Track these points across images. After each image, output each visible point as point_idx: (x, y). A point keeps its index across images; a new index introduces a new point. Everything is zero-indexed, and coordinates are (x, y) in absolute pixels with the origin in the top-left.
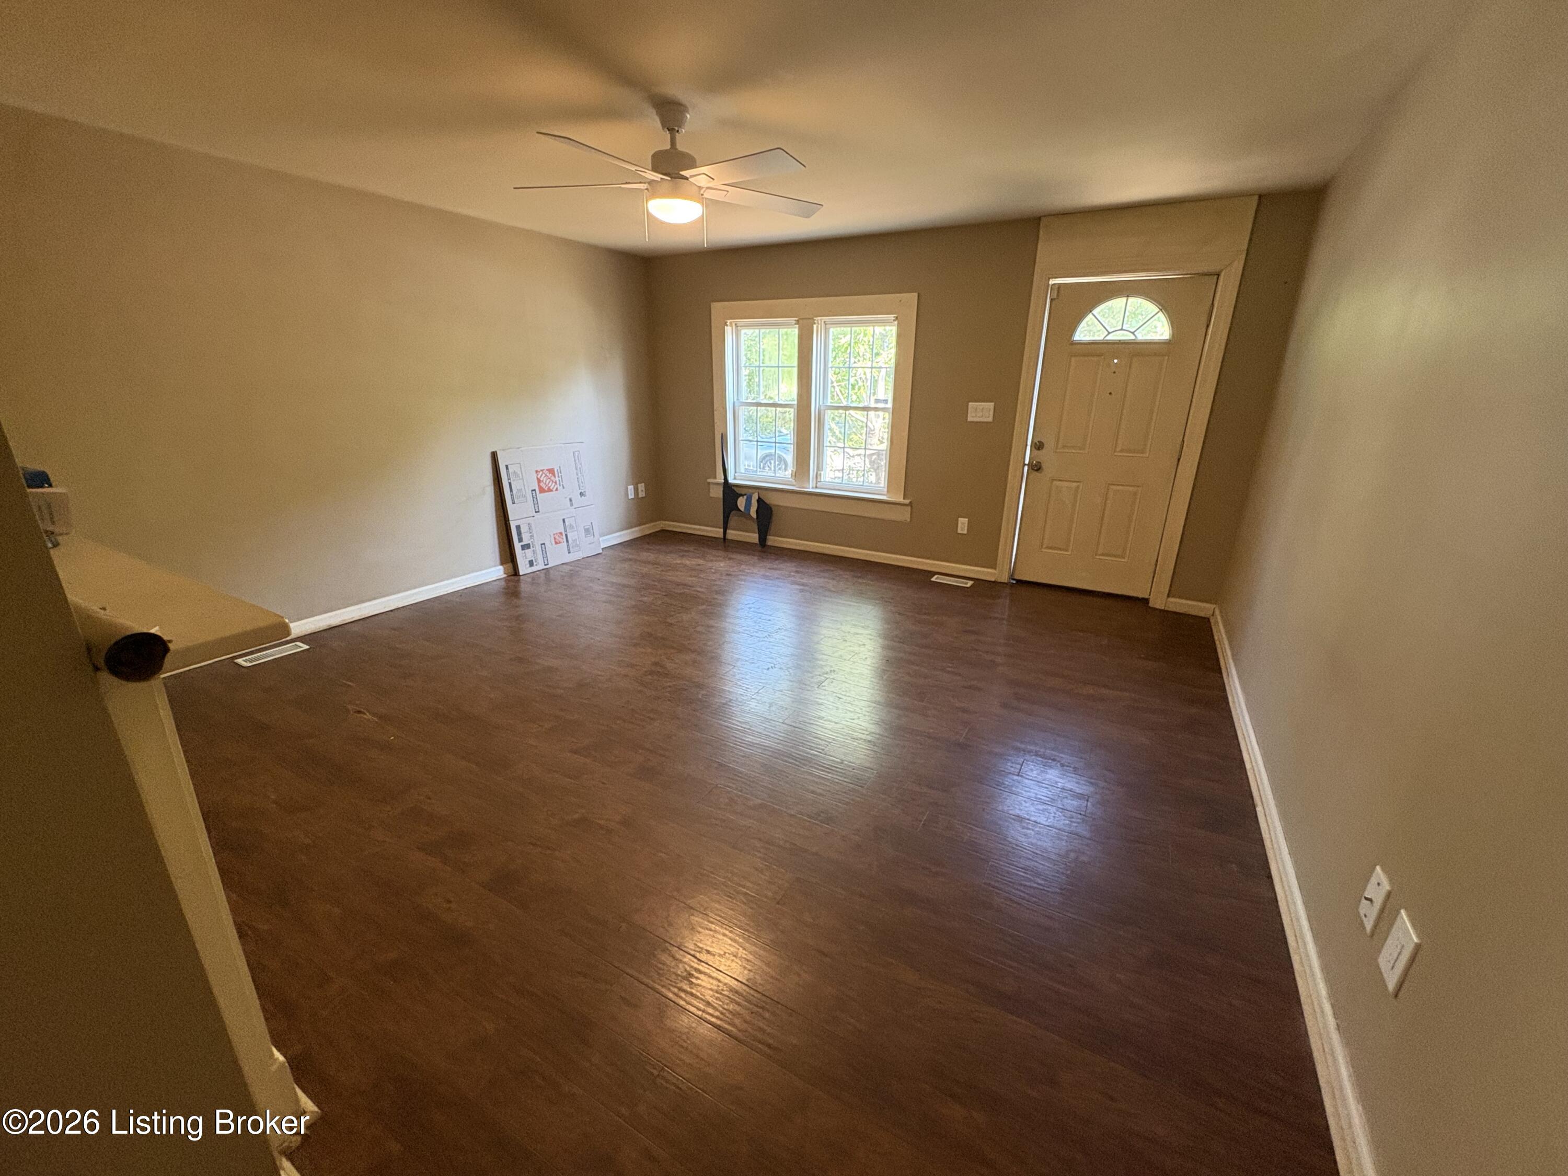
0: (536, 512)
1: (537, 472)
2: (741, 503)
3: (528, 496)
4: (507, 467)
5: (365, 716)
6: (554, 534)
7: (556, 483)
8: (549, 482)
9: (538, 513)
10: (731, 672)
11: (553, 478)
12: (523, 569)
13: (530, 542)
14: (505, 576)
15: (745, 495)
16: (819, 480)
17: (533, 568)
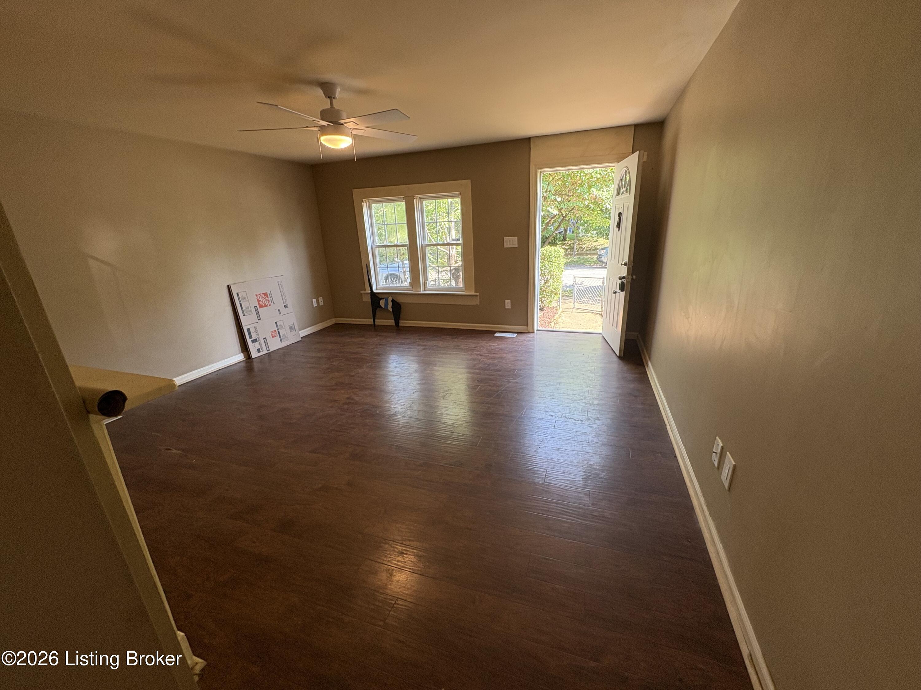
0: (258, 320)
1: (256, 295)
2: (382, 303)
3: (252, 311)
4: (237, 294)
5: (172, 451)
6: (271, 332)
7: (269, 301)
8: (265, 301)
9: (260, 320)
10: (393, 397)
11: (267, 298)
12: (254, 354)
13: (257, 338)
14: (245, 359)
15: (384, 298)
16: (426, 286)
17: (260, 353)
